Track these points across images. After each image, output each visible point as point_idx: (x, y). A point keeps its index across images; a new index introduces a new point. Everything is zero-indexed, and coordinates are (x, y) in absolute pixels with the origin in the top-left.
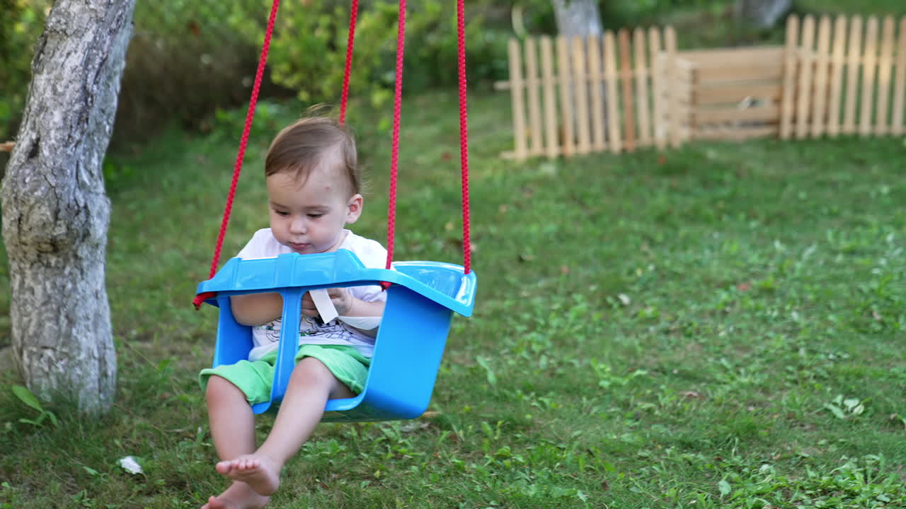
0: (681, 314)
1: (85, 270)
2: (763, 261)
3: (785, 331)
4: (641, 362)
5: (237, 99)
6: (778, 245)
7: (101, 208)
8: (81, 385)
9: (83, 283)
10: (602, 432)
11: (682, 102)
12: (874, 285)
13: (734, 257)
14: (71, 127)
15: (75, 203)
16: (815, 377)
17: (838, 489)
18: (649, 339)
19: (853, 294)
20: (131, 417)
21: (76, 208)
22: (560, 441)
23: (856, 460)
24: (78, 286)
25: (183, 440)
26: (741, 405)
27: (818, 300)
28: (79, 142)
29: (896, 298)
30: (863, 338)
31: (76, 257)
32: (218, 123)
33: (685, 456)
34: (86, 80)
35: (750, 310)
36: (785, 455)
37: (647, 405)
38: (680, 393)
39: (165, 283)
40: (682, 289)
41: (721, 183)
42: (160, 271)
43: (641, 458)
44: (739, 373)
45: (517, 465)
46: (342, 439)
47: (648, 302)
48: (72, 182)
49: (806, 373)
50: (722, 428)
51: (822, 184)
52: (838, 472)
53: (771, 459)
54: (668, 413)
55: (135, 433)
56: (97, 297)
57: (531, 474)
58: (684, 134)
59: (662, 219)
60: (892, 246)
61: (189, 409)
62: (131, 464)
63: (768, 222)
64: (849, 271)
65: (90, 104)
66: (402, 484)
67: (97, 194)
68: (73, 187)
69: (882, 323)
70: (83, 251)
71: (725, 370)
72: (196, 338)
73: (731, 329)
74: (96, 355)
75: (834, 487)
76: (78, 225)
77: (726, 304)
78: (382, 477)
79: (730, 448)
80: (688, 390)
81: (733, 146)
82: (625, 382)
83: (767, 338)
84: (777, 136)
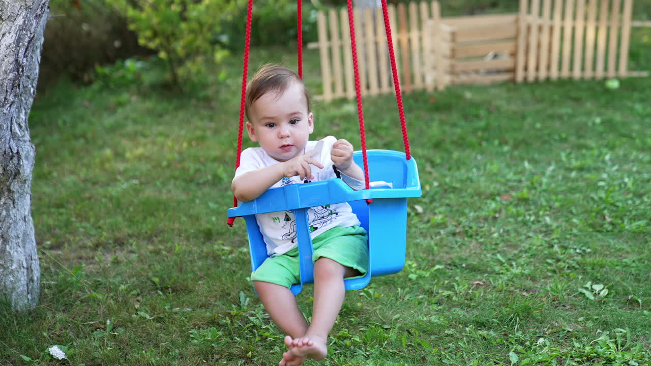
0: (463, 219)
1: (16, 201)
2: (517, 177)
3: (541, 232)
4: (438, 258)
5: (111, 58)
6: (526, 164)
7: (28, 152)
8: (14, 289)
9: (14, 211)
10: (416, 315)
11: (445, 57)
12: (602, 194)
13: (496, 174)
14: (7, 91)
15: (10, 150)
16: (568, 268)
17: (598, 356)
18: (441, 240)
19: (588, 202)
20: (54, 313)
21: (11, 154)
22: (384, 323)
23: (608, 333)
24: (11, 213)
25: (96, 330)
26: (518, 291)
27: (562, 206)
28: (13, 103)
29: (620, 204)
30: (600, 236)
31: (9, 191)
32: (97, 76)
33: (480, 332)
34: (18, 55)
35: (512, 216)
36: (555, 330)
37: (446, 293)
38: (471, 282)
39: (68, 202)
40: (461, 200)
41: (477, 116)
42: (64, 193)
43: (448, 335)
44: (511, 265)
45: (355, 344)
46: (219, 326)
47: (437, 211)
48: (8, 134)
49: (561, 264)
50: (505, 310)
51: (551, 117)
52: (596, 343)
53: (544, 333)
54: (463, 299)
55: (58, 326)
56: (25, 221)
57: (366, 351)
58: (446, 80)
59: (437, 146)
60: (610, 163)
61: (98, 304)
62: (57, 352)
63: (516, 147)
64: (582, 184)
65: (21, 74)
66: (270, 362)
67: (25, 141)
68: (8, 138)
69: (612, 224)
70: (15, 186)
71: (502, 264)
72: (97, 246)
73: (501, 231)
74: (25, 265)
75: (595, 355)
76: (12, 167)
77: (495, 212)
78: (253, 356)
79: (513, 326)
80: (476, 280)
81: (483, 88)
82: (427, 275)
83: (529, 237)
84: (513, 81)
